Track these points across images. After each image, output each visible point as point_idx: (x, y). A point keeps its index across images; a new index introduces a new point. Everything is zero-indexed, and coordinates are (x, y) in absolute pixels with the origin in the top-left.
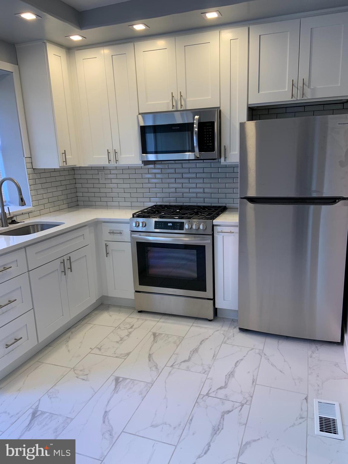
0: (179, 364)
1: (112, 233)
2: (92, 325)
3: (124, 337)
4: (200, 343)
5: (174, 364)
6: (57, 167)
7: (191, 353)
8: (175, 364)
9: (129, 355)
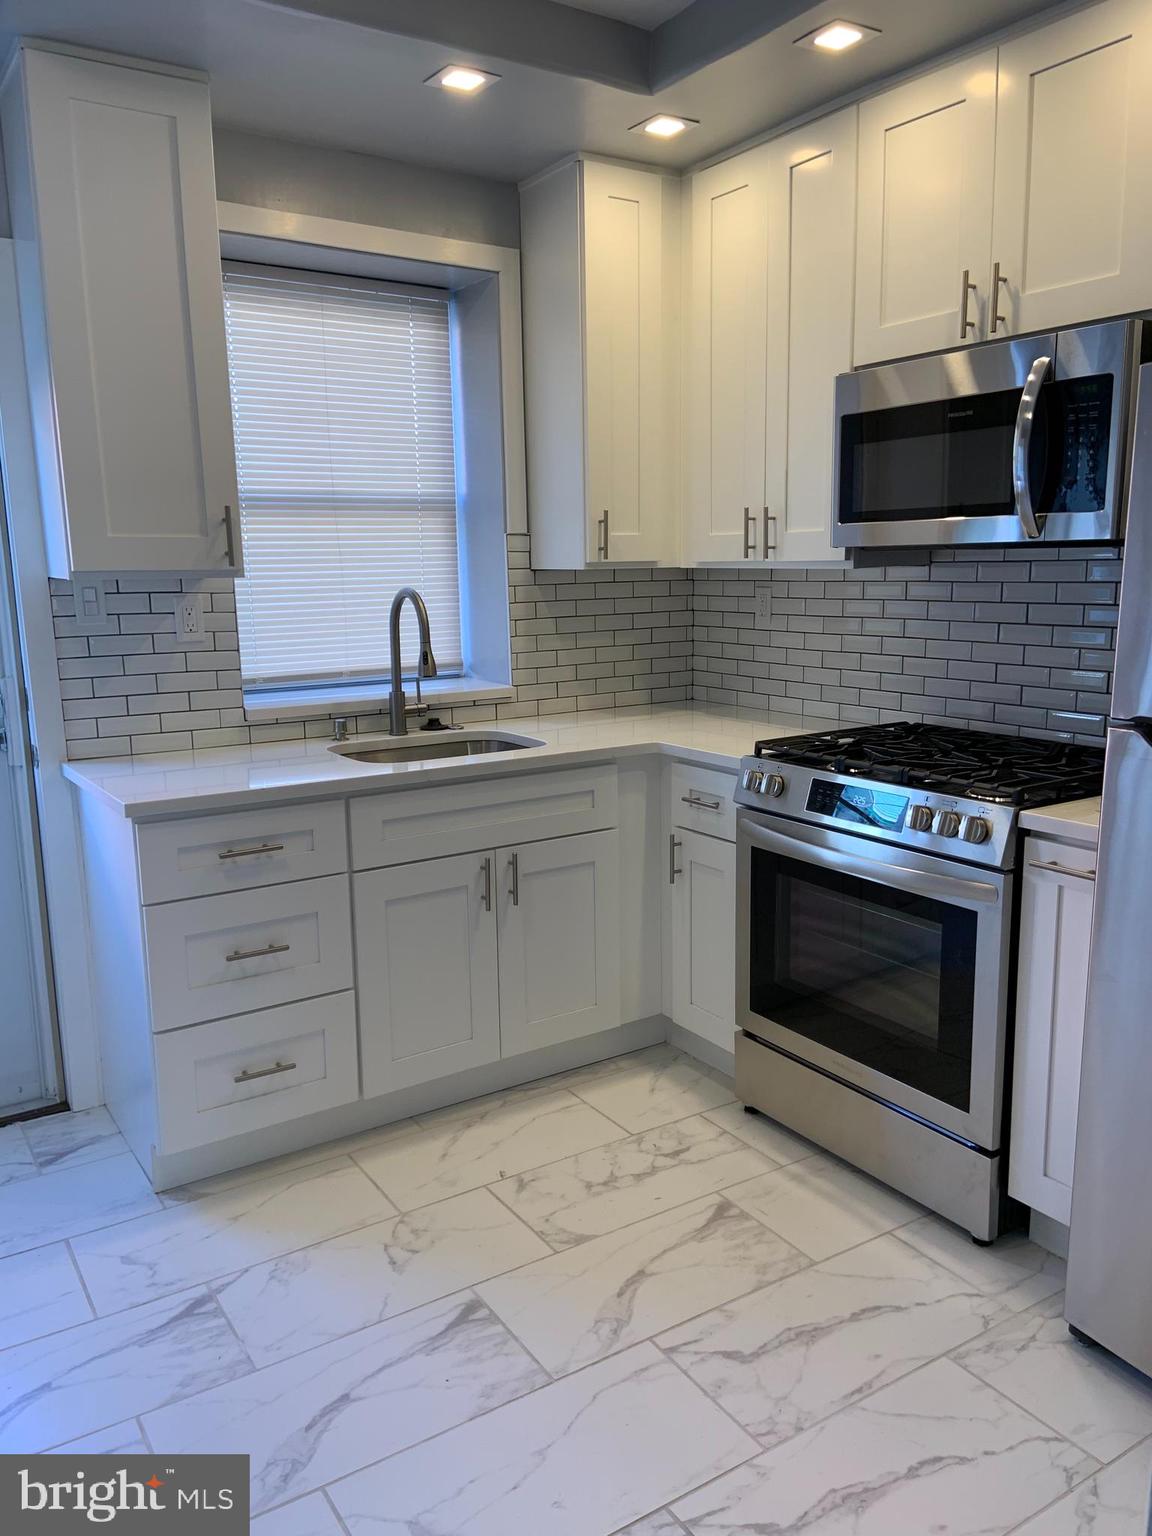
0: (699, 1357)
1: (694, 801)
2: (575, 1100)
3: (622, 1177)
4: (854, 1314)
5: (684, 1348)
6: (578, 565)
7: (784, 1337)
8: (692, 1348)
9: (578, 1244)
